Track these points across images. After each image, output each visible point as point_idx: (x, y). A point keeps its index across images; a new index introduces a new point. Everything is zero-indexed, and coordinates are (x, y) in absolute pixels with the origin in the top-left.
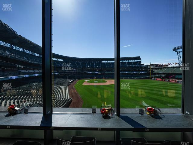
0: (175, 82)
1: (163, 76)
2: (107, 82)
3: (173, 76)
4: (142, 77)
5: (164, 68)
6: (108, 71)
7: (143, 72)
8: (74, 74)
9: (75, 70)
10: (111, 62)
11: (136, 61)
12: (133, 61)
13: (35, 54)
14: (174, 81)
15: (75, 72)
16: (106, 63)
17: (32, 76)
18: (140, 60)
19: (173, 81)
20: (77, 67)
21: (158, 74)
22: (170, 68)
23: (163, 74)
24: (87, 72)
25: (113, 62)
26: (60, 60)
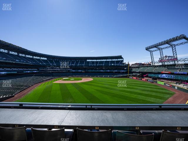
0: (146, 81)
1: (139, 75)
3: (147, 74)
5: (141, 67)
9: (58, 68)
10: (95, 60)
11: (119, 60)
12: (117, 60)
15: (58, 70)
16: (91, 62)
18: (122, 59)
21: (135, 72)
23: (139, 72)
24: (71, 70)
25: (97, 60)
26: (44, 58)
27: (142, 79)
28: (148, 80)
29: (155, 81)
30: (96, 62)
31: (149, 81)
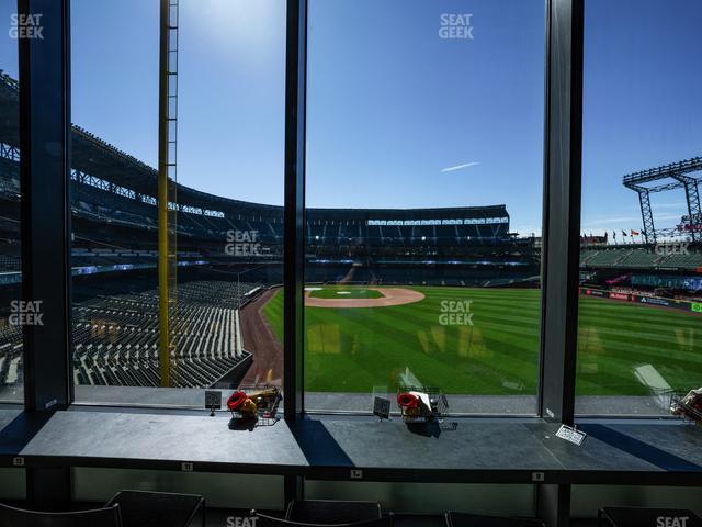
0: (630, 300)
1: (588, 277)
2: (383, 296)
3: (624, 277)
4: (511, 282)
5: (590, 248)
6: (389, 256)
7: (514, 264)
8: (266, 266)
9: (267, 252)
10: (400, 223)
11: (490, 221)
13: (123, 191)
14: (626, 297)
15: (269, 259)
16: (383, 226)
17: (109, 269)
18: (506, 219)
19: (622, 297)
20: (275, 240)
22: (611, 247)
23: (588, 269)
25: (408, 223)
26: (214, 214)
27: (609, 294)
28: (638, 299)
29: (678, 301)
30: (403, 228)
31: (644, 300)
